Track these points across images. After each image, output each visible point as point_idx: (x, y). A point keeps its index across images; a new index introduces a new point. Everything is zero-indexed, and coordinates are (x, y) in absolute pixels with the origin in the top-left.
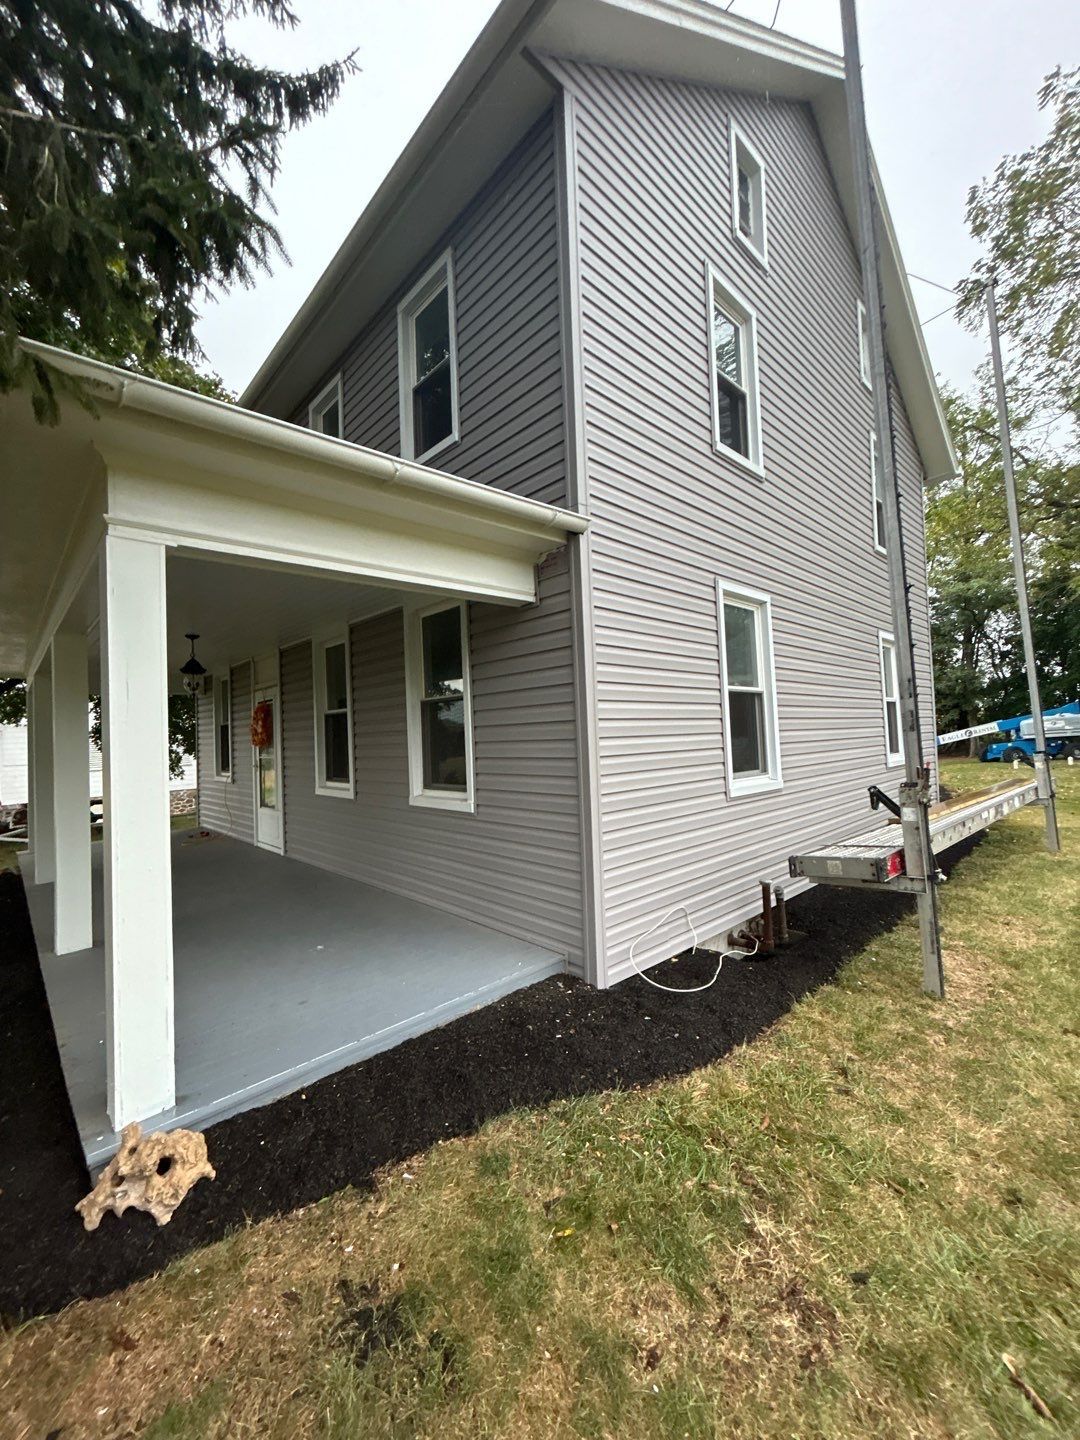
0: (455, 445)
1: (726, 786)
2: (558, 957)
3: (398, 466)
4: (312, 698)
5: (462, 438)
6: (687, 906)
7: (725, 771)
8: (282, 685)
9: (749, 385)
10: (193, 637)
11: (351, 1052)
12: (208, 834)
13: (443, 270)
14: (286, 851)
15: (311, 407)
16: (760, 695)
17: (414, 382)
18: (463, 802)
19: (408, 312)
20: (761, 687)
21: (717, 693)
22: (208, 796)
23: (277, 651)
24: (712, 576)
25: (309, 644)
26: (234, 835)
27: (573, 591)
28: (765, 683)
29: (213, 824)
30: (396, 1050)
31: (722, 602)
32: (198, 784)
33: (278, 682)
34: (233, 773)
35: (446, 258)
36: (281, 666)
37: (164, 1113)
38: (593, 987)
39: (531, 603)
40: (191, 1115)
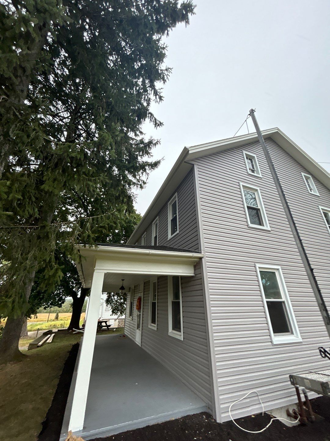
0: (178, 234)
1: (271, 339)
2: (204, 404)
3: (150, 252)
4: (149, 297)
5: (179, 232)
6: (258, 391)
7: (270, 332)
8: (144, 292)
9: (261, 206)
10: (123, 280)
11: (129, 425)
12: (125, 336)
13: (176, 196)
14: (141, 346)
15: (153, 223)
16: (284, 302)
17: (171, 219)
18: (180, 336)
19: (170, 204)
20: (283, 299)
21: (261, 302)
22: (127, 324)
23: (143, 283)
24: (253, 263)
25: (150, 281)
26: (131, 337)
27: (201, 273)
28: (285, 297)
29: (127, 333)
30: (143, 428)
31: (258, 270)
32: (125, 317)
33: (143, 291)
34: (132, 317)
35: (176, 194)
36: (144, 286)
37: (80, 431)
38: (215, 420)
39: (192, 276)
40: (85, 434)
